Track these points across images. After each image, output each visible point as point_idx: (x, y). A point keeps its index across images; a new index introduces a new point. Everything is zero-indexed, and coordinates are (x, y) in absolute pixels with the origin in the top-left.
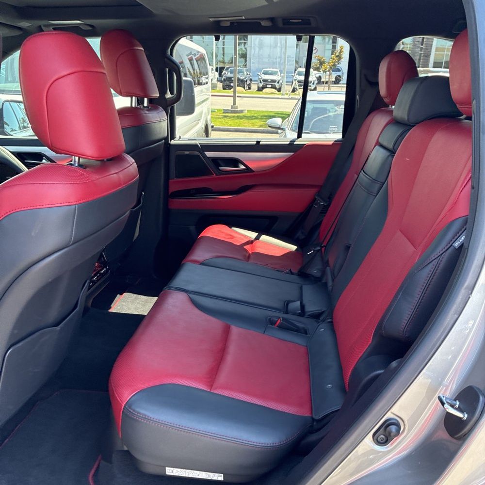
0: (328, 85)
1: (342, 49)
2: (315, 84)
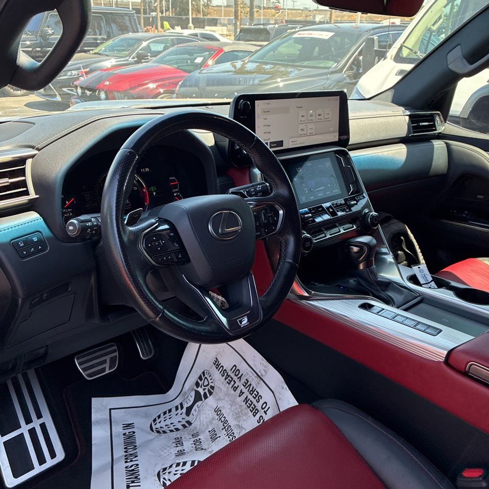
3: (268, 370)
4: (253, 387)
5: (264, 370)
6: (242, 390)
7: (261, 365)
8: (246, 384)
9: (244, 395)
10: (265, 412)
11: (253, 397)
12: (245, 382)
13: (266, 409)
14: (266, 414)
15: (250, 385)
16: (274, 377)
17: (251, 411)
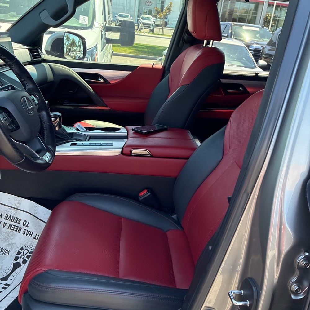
0: (162, 28)
1: (171, 4)
2: (153, 26)
3: (21, 202)
4: (13, 217)
5: (18, 203)
6: (4, 222)
7: (16, 201)
8: (7, 217)
9: (7, 225)
10: (27, 226)
11: (15, 222)
12: (6, 217)
13: (26, 225)
14: (28, 227)
15: (10, 216)
16: (27, 204)
17: (16, 231)
